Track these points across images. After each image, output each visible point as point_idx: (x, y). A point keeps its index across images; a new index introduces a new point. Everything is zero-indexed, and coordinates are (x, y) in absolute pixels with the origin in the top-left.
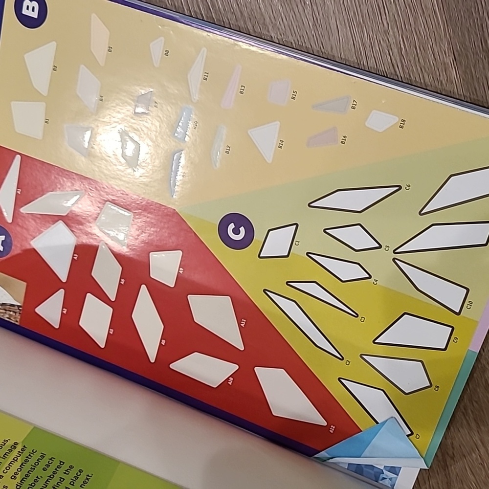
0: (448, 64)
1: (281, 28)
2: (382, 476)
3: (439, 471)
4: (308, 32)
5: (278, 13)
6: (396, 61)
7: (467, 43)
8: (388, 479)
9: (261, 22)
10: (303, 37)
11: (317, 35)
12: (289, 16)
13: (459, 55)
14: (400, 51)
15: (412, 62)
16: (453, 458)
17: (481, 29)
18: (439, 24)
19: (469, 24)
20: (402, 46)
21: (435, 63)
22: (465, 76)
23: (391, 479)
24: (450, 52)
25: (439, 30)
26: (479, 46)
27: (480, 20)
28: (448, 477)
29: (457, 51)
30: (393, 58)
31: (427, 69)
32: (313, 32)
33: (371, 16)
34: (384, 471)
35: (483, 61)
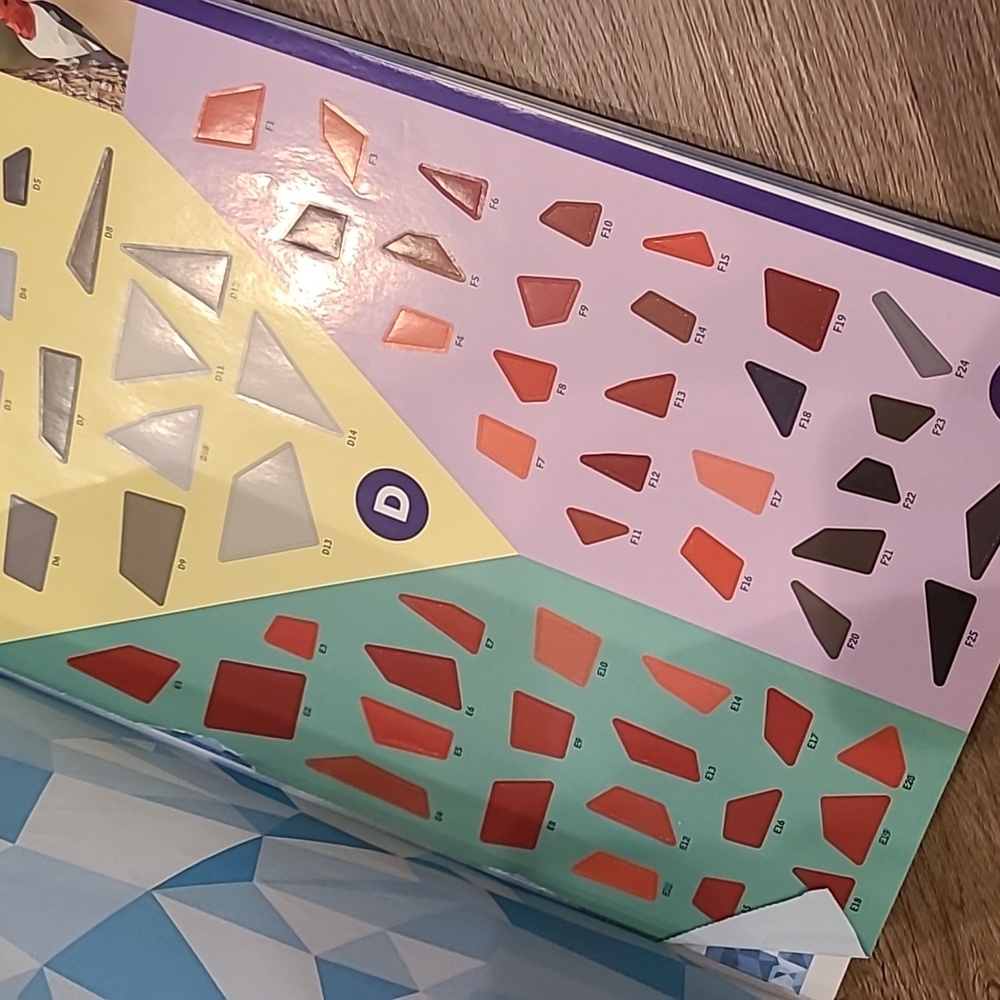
0: (902, 108)
1: (547, 49)
2: (775, 970)
3: (933, 934)
4: (603, 53)
5: (538, 16)
6: (792, 105)
7: (940, 62)
8: (787, 976)
9: (504, 38)
10: (594, 64)
11: (624, 61)
12: (563, 23)
13: (924, 88)
14: (799, 86)
15: (827, 106)
16: (961, 907)
17: (966, 30)
18: (877, 24)
19: (940, 21)
20: (804, 75)
21: (873, 106)
22: (940, 130)
23: (793, 975)
24: (904, 82)
25: (878, 39)
26: (963, 67)
27: (964, 11)
28: (954, 945)
29: (920, 79)
30: (785, 100)
31: (859, 121)
32: (614, 54)
33: (735, 15)
34: (780, 960)
35: (974, 99)
